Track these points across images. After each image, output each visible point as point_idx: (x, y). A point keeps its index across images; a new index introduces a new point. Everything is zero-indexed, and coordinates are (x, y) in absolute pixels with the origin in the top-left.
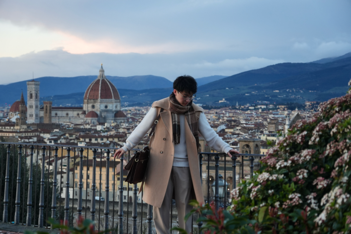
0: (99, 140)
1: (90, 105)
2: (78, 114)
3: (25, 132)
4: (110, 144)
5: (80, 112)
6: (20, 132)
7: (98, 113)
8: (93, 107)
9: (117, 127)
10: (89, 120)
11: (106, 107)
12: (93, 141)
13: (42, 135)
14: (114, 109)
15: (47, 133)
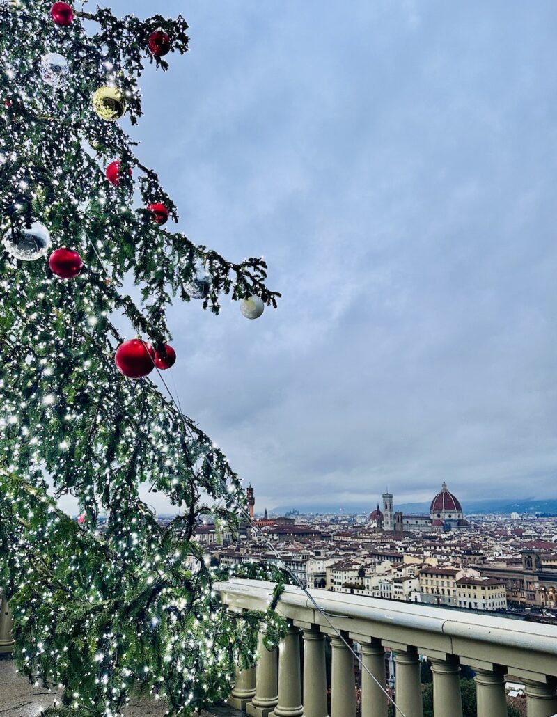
0: (443, 548)
1: (436, 515)
2: (426, 522)
3: (381, 539)
4: (451, 553)
5: (428, 521)
6: (377, 539)
7: (443, 522)
8: (439, 516)
9: (459, 536)
10: (435, 528)
11: (450, 516)
12: (438, 549)
13: (395, 542)
14: (457, 518)
15: (399, 540)
